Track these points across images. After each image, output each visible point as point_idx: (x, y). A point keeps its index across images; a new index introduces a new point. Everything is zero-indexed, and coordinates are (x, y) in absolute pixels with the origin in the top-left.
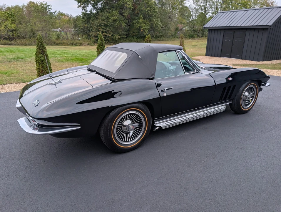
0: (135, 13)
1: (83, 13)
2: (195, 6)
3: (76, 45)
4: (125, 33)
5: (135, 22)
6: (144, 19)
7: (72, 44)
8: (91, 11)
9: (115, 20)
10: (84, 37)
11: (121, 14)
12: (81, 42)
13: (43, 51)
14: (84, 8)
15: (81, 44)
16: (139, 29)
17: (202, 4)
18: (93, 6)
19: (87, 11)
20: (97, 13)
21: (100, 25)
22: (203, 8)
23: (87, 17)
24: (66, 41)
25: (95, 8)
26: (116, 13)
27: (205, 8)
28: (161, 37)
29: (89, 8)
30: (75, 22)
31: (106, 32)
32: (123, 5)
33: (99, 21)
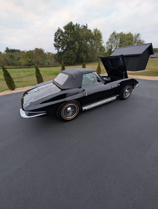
0: (80, 51)
1: (58, 52)
2: (107, 46)
3: (56, 67)
4: (76, 60)
5: (80, 55)
6: (84, 53)
7: (54, 66)
8: (61, 51)
9: (72, 55)
10: (59, 63)
11: (74, 51)
12: (58, 65)
13: (38, 72)
14: (58, 50)
15: (58, 66)
16: (82, 58)
17: (110, 45)
18: (62, 48)
19: (59, 51)
20: (64, 51)
21: (65, 57)
22: (110, 46)
23: (59, 54)
24: (51, 65)
25: (63, 49)
26: (72, 51)
27: (111, 47)
28: (91, 61)
29: (60, 50)
30: (54, 56)
31: (68, 60)
32: (74, 47)
33: (65, 55)
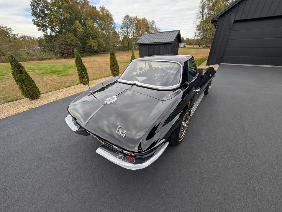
0: (86, 35)
1: (44, 35)
2: (122, 31)
3: (45, 59)
4: (81, 49)
5: (87, 41)
6: (93, 39)
7: (43, 59)
8: (50, 34)
9: (72, 40)
10: (51, 53)
11: (76, 36)
12: (50, 57)
13: (21, 71)
14: (43, 31)
15: (50, 59)
16: (91, 46)
17: (125, 30)
18: (52, 30)
19: (47, 33)
20: (57, 35)
21: (62, 44)
22: (126, 32)
23: (49, 38)
24: (36, 57)
25: (53, 31)
26: (72, 34)
27: (127, 33)
28: (106, 51)
29: (49, 31)
30: (40, 42)
31: (67, 49)
32: (75, 29)
33: (60, 41)
